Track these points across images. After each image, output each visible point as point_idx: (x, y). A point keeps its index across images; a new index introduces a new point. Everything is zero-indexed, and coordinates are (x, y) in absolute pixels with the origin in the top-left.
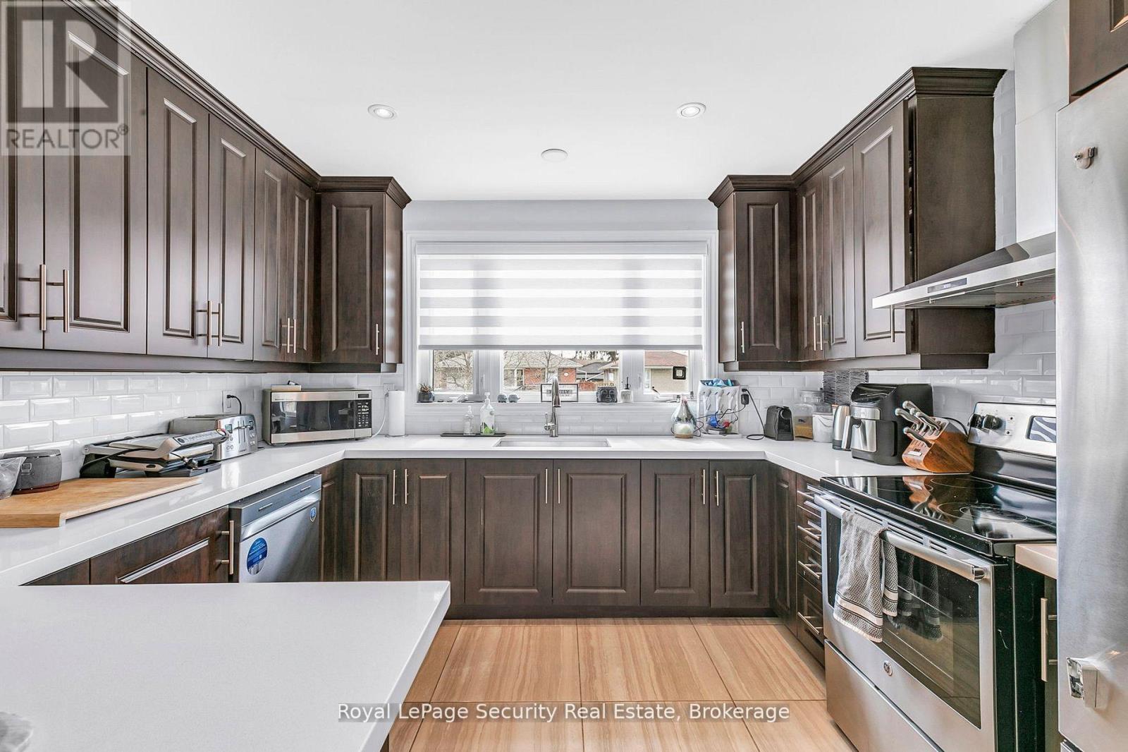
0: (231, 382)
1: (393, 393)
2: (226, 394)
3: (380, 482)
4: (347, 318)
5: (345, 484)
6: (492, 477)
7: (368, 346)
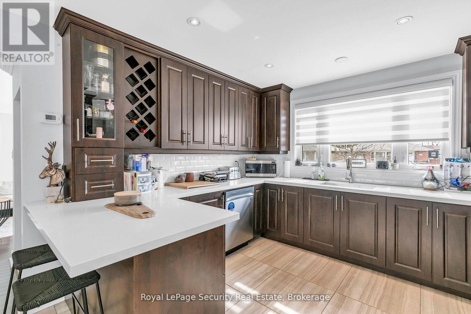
0: (237, 157)
1: (286, 162)
2: (235, 161)
3: (275, 192)
4: (269, 136)
5: (265, 192)
6: (314, 196)
7: (275, 145)
